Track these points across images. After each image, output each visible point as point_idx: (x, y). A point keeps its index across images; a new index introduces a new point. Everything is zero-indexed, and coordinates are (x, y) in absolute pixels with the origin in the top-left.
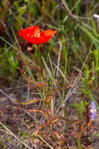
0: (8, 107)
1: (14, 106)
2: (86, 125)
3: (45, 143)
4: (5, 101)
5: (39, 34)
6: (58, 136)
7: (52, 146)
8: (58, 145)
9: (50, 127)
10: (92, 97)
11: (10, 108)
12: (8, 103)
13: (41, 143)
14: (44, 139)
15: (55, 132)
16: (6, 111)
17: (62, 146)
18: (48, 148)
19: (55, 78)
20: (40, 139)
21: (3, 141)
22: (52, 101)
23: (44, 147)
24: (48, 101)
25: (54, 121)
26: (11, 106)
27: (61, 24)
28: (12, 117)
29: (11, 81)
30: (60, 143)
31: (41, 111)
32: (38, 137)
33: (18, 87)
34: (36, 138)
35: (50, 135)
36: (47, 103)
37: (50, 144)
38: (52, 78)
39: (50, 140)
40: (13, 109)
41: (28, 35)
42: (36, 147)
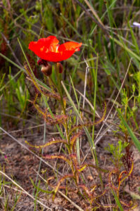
0: (16, 156)
1: (25, 155)
2: (125, 173)
3: (69, 203)
4: (12, 149)
5: (57, 48)
6: (87, 191)
7: (80, 205)
8: (88, 205)
9: (76, 180)
10: (134, 135)
11: (19, 157)
12: (17, 151)
13: (65, 203)
14: (68, 196)
15: (83, 186)
16: (14, 162)
17: (93, 206)
18: (75, 208)
19: (81, 110)
20: (62, 197)
21: (10, 200)
22: (78, 142)
23: (68, 208)
24: (72, 142)
25: (81, 170)
26: (21, 155)
27: (87, 38)
28: (23, 170)
29: (19, 122)
30: (90, 202)
31: (62, 157)
32: (60, 194)
33: (30, 128)
34: (56, 196)
35: (76, 191)
36: (70, 145)
37: (77, 204)
38: (77, 111)
39: (77, 198)
40: (23, 159)
41: (42, 49)
42: (57, 208)
